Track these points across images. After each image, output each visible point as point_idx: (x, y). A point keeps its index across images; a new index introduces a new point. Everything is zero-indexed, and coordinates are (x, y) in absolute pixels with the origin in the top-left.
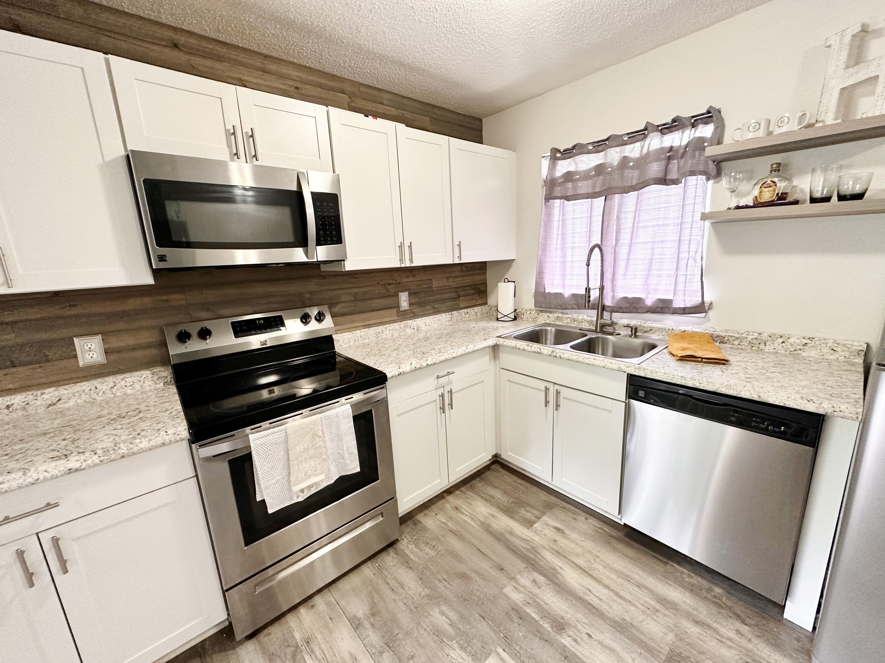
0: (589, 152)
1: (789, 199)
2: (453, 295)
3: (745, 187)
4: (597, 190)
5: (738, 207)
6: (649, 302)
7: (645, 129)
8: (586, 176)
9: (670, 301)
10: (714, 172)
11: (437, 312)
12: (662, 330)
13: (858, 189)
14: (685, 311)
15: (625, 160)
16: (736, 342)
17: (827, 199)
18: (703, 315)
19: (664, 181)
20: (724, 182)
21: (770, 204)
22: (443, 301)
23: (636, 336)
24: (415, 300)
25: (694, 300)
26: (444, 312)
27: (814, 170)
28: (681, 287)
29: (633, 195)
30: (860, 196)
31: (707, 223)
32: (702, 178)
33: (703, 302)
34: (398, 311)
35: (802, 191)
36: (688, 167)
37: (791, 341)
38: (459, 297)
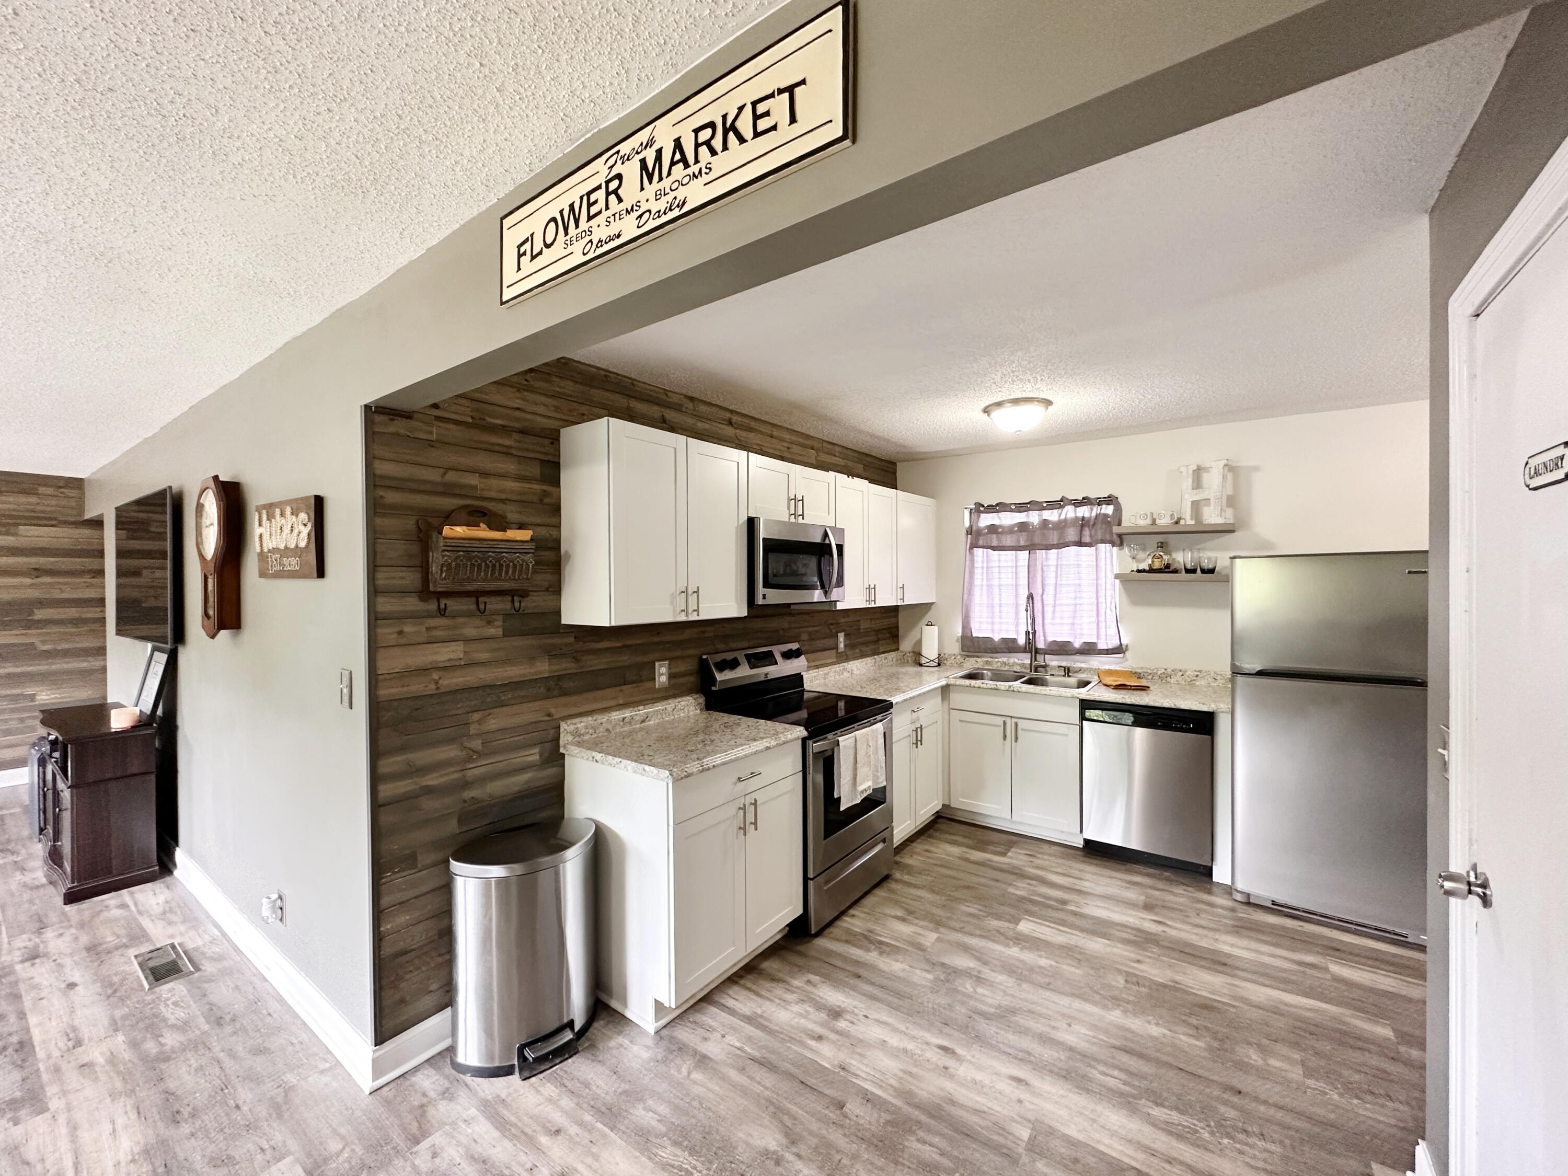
0: (1012, 511)
1: (1172, 568)
2: (873, 638)
3: (1141, 555)
4: (1022, 543)
5: (1139, 571)
6: (1077, 645)
7: (1061, 501)
8: (1010, 530)
9: (1095, 644)
10: (1118, 542)
11: (863, 656)
12: (1090, 670)
13: (1211, 567)
14: (1108, 652)
15: (1045, 523)
16: (1150, 677)
17: (1193, 571)
18: (1121, 655)
19: (1080, 544)
20: (1126, 550)
21: (1159, 571)
22: (866, 644)
23: (1069, 676)
24: (848, 642)
25: (1113, 643)
26: (868, 656)
27: (1184, 550)
28: (1103, 632)
29: (1054, 551)
30: (1212, 571)
31: (1117, 581)
32: (1108, 546)
33: (1121, 644)
34: (837, 653)
35: (1179, 562)
36: (1099, 537)
37: (1187, 673)
38: (878, 640)
